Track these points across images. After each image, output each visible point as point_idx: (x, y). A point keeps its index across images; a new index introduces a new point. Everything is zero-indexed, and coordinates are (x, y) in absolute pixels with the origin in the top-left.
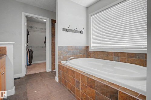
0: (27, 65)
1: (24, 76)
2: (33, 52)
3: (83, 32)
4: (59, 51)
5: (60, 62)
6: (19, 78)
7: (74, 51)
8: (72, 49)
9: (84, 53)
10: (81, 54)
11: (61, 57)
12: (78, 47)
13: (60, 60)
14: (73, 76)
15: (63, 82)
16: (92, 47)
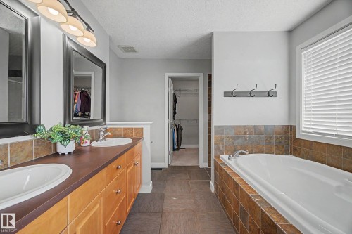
0: (174, 150)
1: (167, 166)
2: (182, 129)
3: (276, 92)
4: (217, 136)
5: (218, 157)
6: (160, 169)
7: (249, 137)
8: (245, 133)
9: (280, 142)
10: (270, 143)
11: (221, 146)
12: (262, 129)
13: (218, 153)
14: (235, 194)
15: (221, 197)
16: (303, 129)
